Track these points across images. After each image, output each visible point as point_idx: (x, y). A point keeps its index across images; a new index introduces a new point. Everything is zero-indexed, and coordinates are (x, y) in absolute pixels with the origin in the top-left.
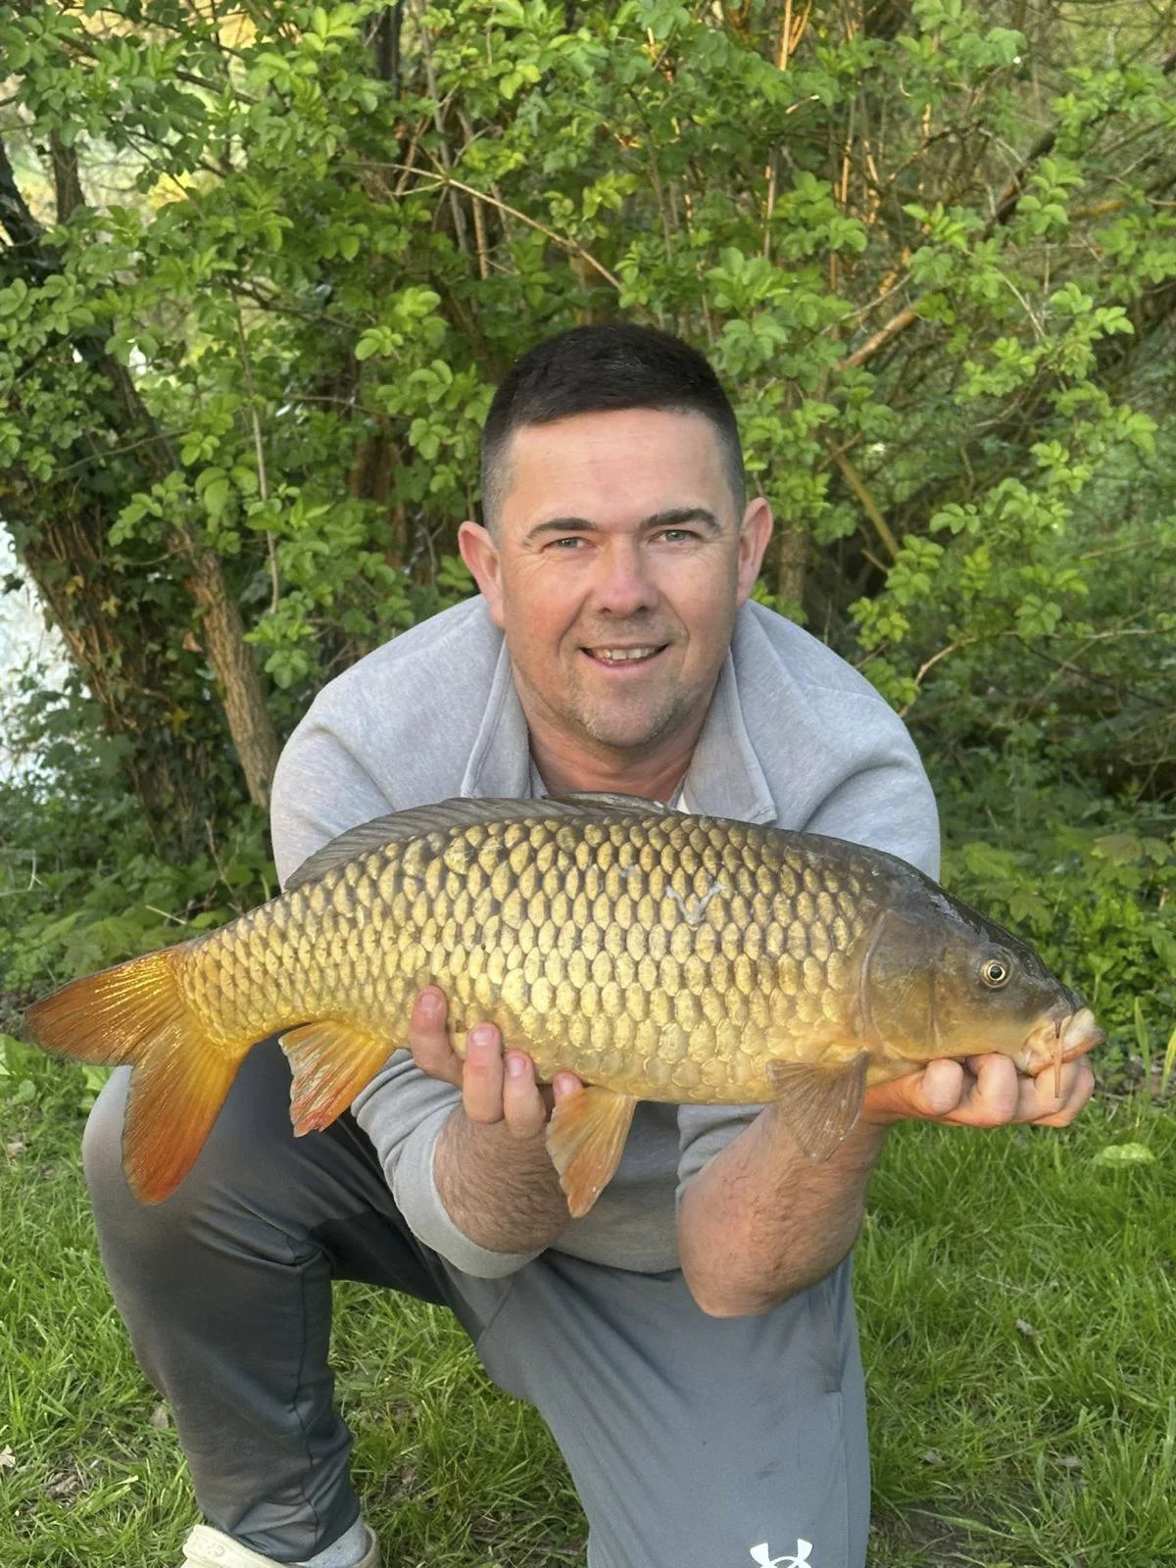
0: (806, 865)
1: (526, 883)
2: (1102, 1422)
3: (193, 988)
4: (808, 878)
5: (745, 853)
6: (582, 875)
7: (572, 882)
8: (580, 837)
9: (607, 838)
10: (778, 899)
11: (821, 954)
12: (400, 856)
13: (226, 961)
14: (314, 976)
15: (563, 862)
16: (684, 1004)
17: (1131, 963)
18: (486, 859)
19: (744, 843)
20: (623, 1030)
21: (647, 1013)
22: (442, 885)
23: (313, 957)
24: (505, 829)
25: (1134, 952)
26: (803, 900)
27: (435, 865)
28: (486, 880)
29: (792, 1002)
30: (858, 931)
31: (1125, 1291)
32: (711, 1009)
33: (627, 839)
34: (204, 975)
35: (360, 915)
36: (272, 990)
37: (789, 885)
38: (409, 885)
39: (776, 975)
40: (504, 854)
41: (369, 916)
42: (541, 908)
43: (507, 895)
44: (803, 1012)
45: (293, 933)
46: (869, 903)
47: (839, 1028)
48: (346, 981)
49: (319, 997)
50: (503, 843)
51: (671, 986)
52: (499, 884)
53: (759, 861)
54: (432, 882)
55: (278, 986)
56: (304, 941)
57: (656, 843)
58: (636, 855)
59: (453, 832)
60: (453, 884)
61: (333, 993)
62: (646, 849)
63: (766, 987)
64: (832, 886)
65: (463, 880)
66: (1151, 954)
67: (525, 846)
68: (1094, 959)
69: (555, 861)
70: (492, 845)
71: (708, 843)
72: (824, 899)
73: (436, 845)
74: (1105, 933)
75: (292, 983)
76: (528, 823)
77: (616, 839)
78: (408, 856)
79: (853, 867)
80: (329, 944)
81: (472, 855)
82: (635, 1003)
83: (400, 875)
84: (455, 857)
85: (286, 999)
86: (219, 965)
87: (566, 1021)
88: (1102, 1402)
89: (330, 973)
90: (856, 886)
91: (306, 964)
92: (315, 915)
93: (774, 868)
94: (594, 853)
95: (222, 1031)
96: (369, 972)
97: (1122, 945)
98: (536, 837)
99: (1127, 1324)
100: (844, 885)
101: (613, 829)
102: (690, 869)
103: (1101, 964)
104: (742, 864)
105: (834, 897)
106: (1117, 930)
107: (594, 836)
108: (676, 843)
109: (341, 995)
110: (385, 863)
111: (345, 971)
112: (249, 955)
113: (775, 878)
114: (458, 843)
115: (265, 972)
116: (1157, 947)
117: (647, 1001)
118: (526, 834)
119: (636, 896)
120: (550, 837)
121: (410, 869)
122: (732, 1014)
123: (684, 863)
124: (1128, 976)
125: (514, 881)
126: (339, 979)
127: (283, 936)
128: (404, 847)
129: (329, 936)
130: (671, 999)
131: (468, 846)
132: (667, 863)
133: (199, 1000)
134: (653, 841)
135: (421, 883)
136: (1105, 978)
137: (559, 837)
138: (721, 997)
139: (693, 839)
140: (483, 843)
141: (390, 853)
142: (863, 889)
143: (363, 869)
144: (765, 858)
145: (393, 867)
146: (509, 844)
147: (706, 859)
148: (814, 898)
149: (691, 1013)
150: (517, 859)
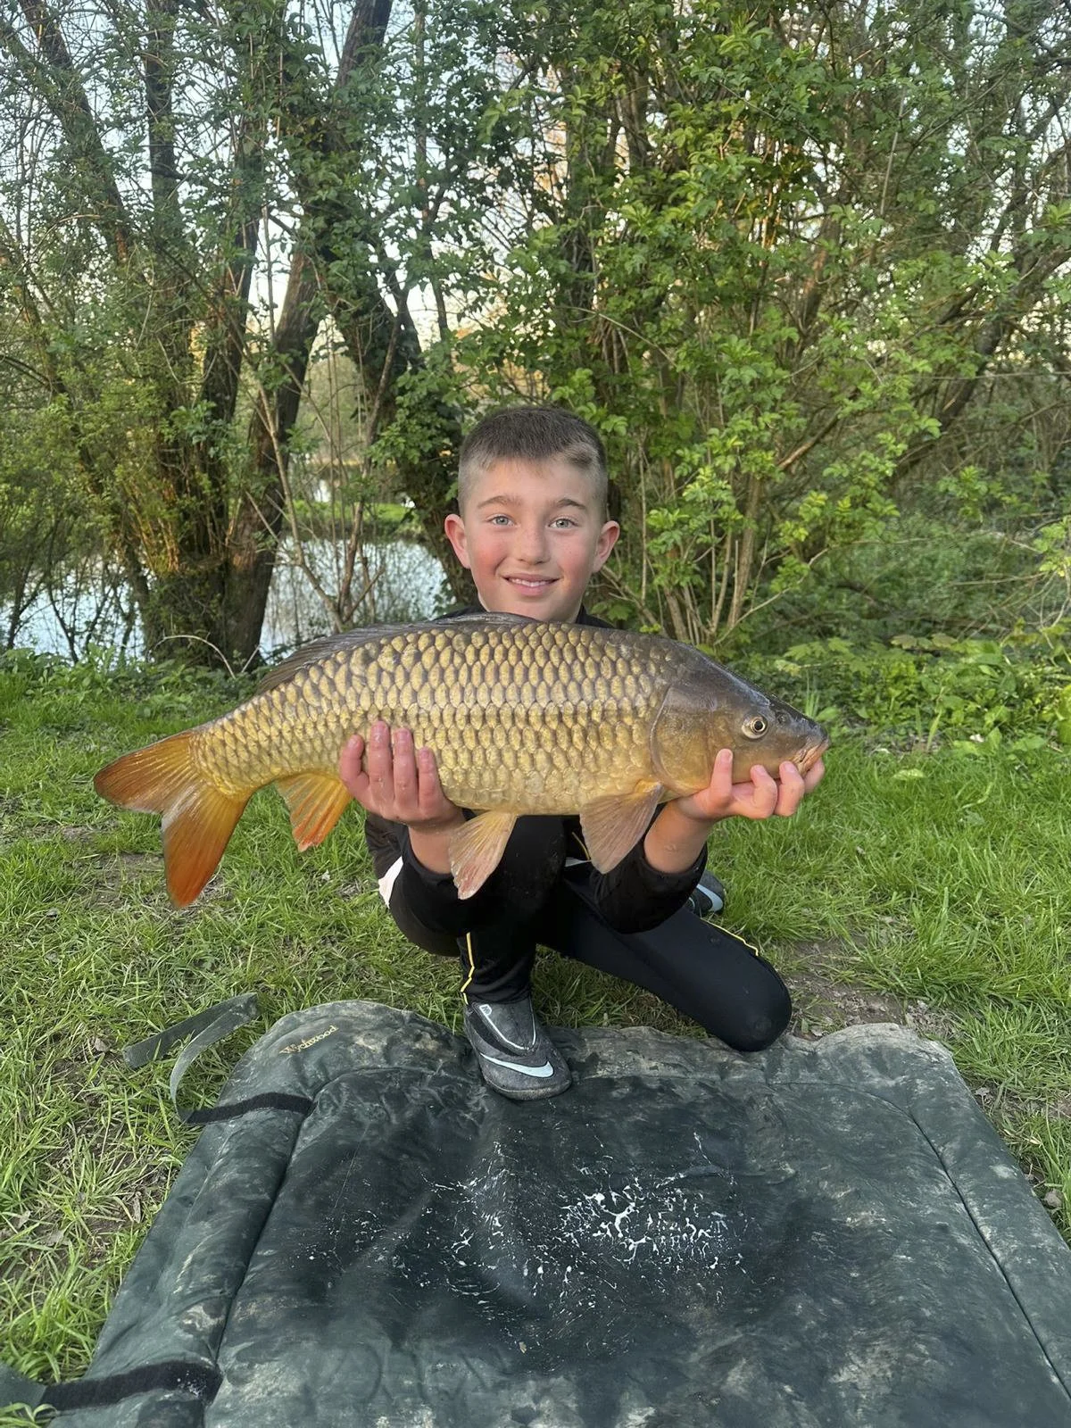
0: (619, 655)
1: (434, 677)
2: (904, 900)
3: (206, 759)
4: (620, 665)
5: (579, 649)
6: (470, 669)
7: (463, 674)
8: (468, 641)
9: (487, 641)
10: (599, 682)
11: (628, 720)
12: (348, 660)
13: (229, 741)
14: (295, 747)
15: (457, 660)
16: (540, 758)
17: (910, 692)
18: (407, 659)
19: (579, 641)
20: (502, 776)
21: (517, 765)
22: (379, 681)
23: (293, 734)
24: (418, 637)
25: (912, 687)
26: (616, 683)
27: (373, 666)
28: (407, 677)
29: (611, 755)
30: (653, 703)
31: (915, 835)
32: (559, 760)
33: (500, 642)
34: (213, 751)
35: (324, 705)
36: (266, 759)
37: (606, 671)
38: (356, 682)
39: (599, 738)
40: (418, 656)
41: (330, 704)
42: (444, 694)
43: (422, 686)
44: (618, 761)
45: (276, 719)
46: (660, 682)
47: (642, 771)
48: (319, 749)
49: (301, 760)
50: (417, 648)
51: (531, 746)
52: (416, 680)
53: (588, 655)
54: (372, 680)
55: (270, 755)
56: (285, 724)
57: (519, 644)
58: (506, 653)
59: (382, 642)
60: (386, 681)
61: (310, 757)
62: (513, 650)
63: (593, 744)
64: (636, 670)
65: (392, 676)
66: (921, 689)
67: (432, 650)
68: (892, 690)
69: (452, 660)
70: (410, 650)
71: (554, 642)
72: (630, 680)
73: (373, 652)
74: (897, 679)
75: (280, 752)
76: (433, 632)
77: (493, 642)
78: (353, 661)
79: (652, 655)
80: (304, 725)
81: (397, 656)
82: (508, 758)
83: (349, 675)
84: (386, 660)
85: (276, 763)
86: (224, 744)
87: (466, 773)
88: (906, 890)
89: (307, 745)
90: (653, 669)
91: (289, 739)
92: (291, 705)
93: (598, 659)
94: (477, 653)
95: (231, 786)
96: (334, 742)
97: (906, 684)
98: (440, 642)
99: (918, 852)
100: (645, 669)
101: (491, 634)
102: (541, 663)
103: (895, 693)
104: (576, 657)
105: (637, 679)
106: (903, 677)
107: (477, 639)
108: (533, 644)
109: (316, 759)
110: (337, 665)
111: (317, 743)
112: (246, 736)
113: (598, 666)
114: (387, 650)
115: (259, 746)
116: (924, 685)
117: (517, 757)
118: (433, 639)
119: (505, 683)
120: (449, 642)
121: (357, 670)
122: (573, 762)
123: (537, 658)
124: (909, 698)
125: (425, 675)
126: (314, 748)
127: (270, 721)
128: (350, 654)
129: (303, 719)
130: (532, 756)
131: (395, 652)
132: (526, 658)
133: (211, 767)
134: (517, 643)
135: (364, 680)
136: (896, 699)
137: (455, 642)
138: (565, 754)
139: (544, 640)
140: (404, 648)
141: (340, 659)
142: (658, 671)
143: (321, 669)
144: (591, 652)
145: (343, 669)
146: (422, 649)
147: (552, 655)
148: (623, 680)
149: (547, 765)
150: (427, 659)
